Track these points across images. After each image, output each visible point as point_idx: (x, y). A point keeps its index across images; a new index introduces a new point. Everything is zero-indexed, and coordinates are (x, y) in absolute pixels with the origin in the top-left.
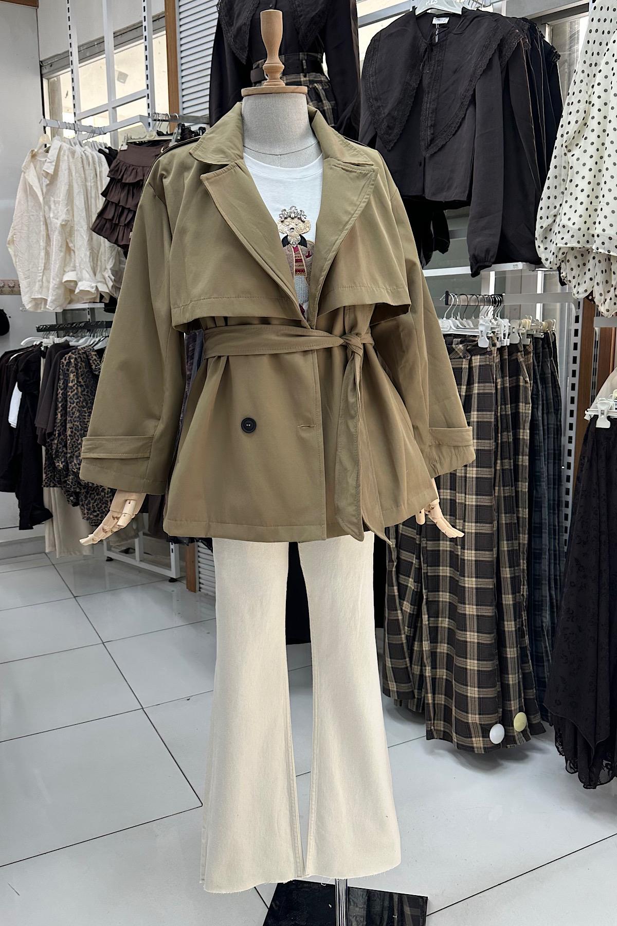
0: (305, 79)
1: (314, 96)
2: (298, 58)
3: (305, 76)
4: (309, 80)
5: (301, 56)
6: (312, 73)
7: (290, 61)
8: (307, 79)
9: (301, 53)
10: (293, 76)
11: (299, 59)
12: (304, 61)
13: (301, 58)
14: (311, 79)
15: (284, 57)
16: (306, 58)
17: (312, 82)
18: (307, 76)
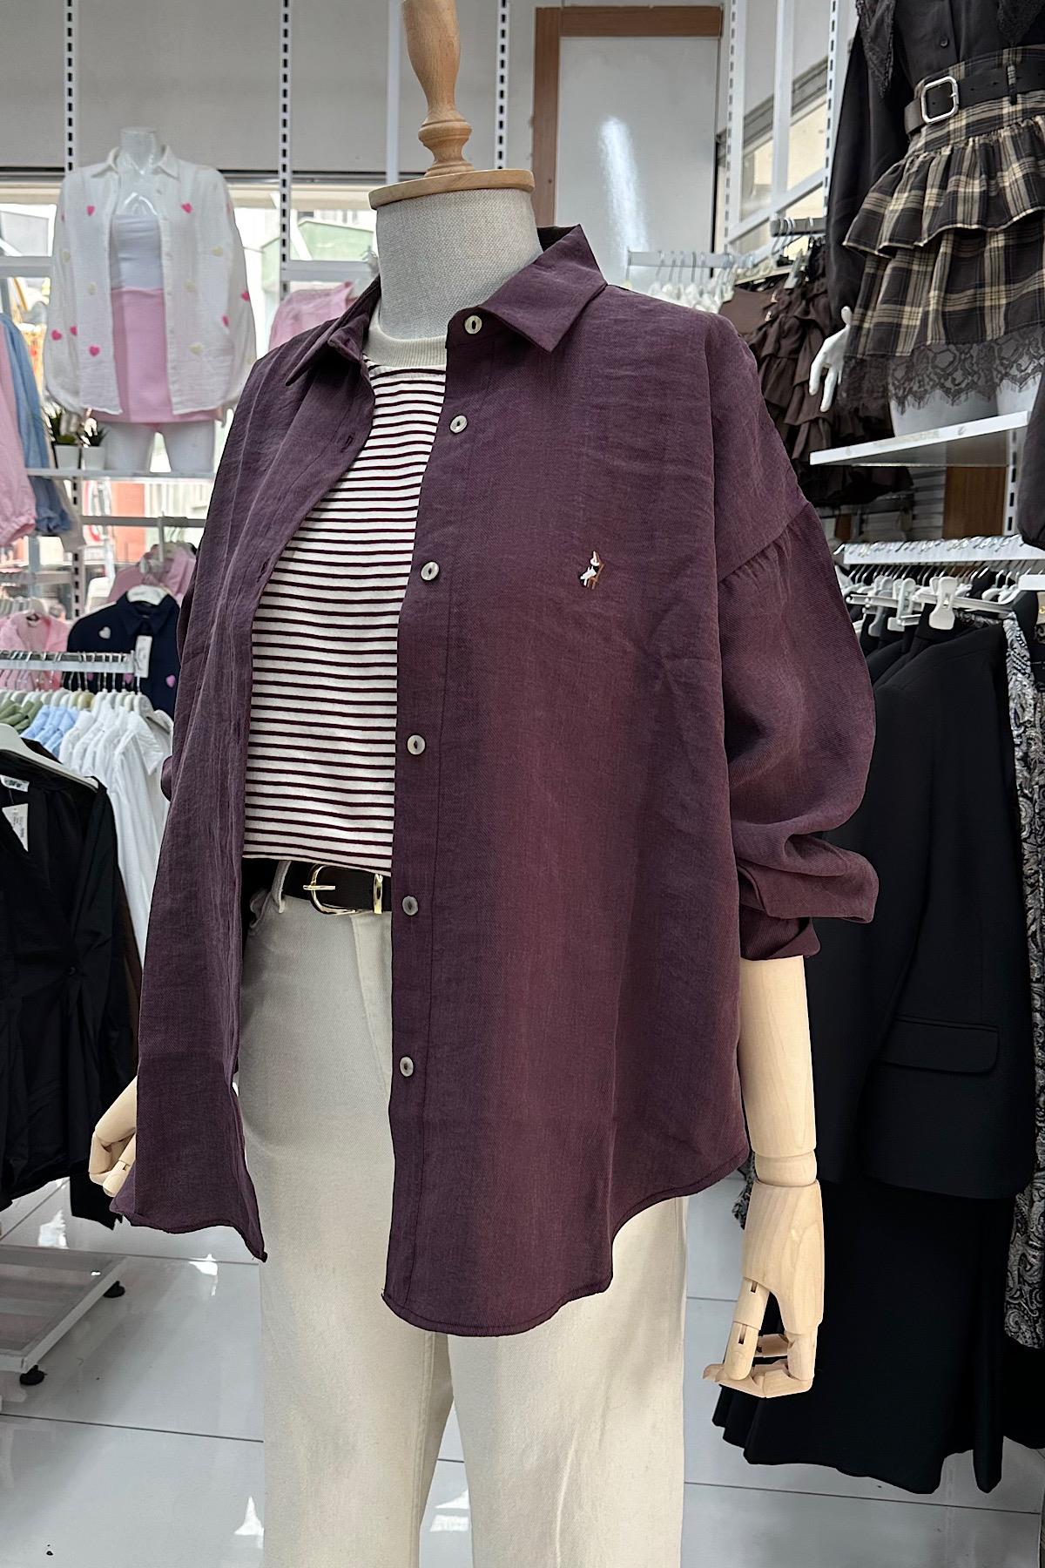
0: (1012, 109)
1: (1027, 146)
2: (996, 62)
3: (1014, 102)
4: (1024, 111)
5: (1005, 56)
6: (1032, 94)
7: (977, 73)
8: (1019, 107)
9: (1006, 51)
10: (985, 106)
11: (1000, 65)
12: (1011, 68)
13: (1004, 62)
14: (1029, 106)
15: (963, 68)
16: (1019, 59)
17: (1028, 114)
18: (1020, 100)
